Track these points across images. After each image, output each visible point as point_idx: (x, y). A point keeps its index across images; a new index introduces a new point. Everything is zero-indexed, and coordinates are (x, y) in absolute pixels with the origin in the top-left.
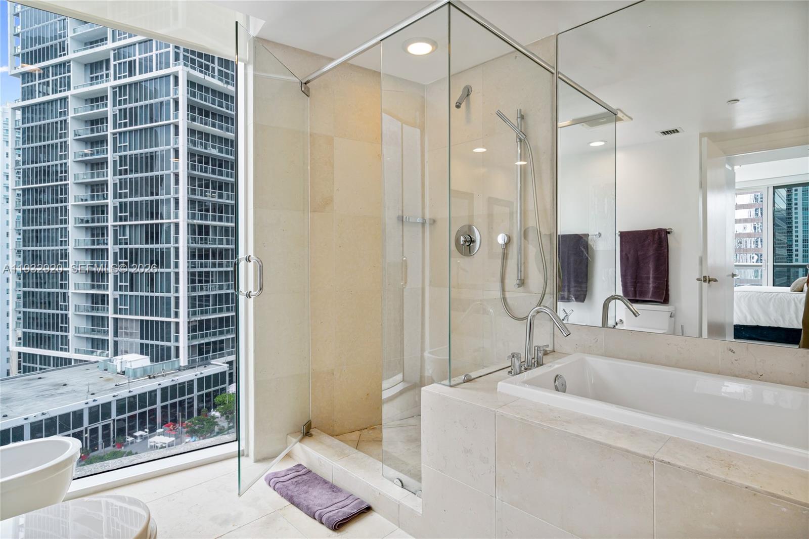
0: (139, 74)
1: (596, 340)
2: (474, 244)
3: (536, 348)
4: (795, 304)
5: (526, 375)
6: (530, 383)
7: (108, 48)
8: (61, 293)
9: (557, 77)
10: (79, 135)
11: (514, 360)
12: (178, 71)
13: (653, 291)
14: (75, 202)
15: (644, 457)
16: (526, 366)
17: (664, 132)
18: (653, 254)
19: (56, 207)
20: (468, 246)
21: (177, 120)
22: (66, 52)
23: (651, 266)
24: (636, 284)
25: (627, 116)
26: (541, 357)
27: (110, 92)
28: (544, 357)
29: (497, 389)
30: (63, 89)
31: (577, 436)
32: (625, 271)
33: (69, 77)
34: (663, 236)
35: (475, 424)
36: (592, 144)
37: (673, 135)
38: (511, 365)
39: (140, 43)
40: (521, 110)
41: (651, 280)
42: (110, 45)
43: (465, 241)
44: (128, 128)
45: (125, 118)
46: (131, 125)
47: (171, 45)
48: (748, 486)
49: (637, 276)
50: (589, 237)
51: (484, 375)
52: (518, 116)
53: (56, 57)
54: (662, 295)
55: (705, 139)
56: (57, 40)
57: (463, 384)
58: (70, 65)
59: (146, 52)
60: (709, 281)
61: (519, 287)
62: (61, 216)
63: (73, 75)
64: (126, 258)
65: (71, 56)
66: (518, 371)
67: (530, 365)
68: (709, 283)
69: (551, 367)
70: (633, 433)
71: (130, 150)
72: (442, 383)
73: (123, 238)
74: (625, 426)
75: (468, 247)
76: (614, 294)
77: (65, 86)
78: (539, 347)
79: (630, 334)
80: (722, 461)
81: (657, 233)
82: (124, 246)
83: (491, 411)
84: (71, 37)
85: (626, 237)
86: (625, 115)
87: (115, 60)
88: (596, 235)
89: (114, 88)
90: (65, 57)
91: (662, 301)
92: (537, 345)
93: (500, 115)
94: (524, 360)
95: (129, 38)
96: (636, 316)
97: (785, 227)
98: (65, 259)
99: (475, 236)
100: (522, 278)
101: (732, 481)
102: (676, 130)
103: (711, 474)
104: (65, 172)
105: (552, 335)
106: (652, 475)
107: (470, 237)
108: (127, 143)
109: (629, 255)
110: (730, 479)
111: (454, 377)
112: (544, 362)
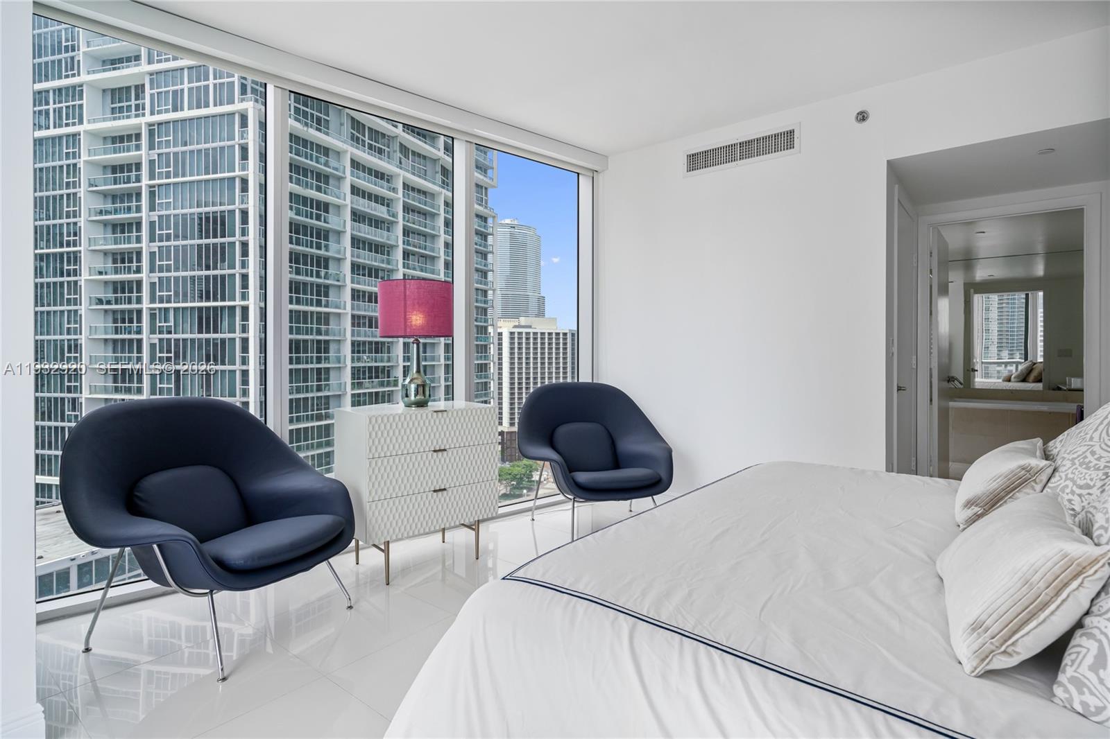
0: (189, 109)
7: (142, 71)
8: (69, 399)
10: (96, 186)
12: (247, 109)
14: (90, 275)
19: (60, 283)
21: (245, 173)
22: (76, 72)
27: (145, 130)
30: (71, 121)
33: (81, 106)
39: (190, 68)
42: (145, 67)
44: (172, 180)
45: (168, 166)
46: (176, 175)
47: (236, 75)
53: (60, 78)
56: (62, 54)
58: (82, 90)
59: (198, 80)
62: (69, 294)
63: (87, 104)
64: (169, 351)
65: (84, 78)
71: (174, 209)
73: (165, 324)
77: (74, 118)
82: (166, 336)
84: (83, 52)
87: (152, 88)
89: (151, 125)
90: (74, 78)
95: (173, 60)
98: (75, 353)
104: (75, 235)
108: (170, 198)
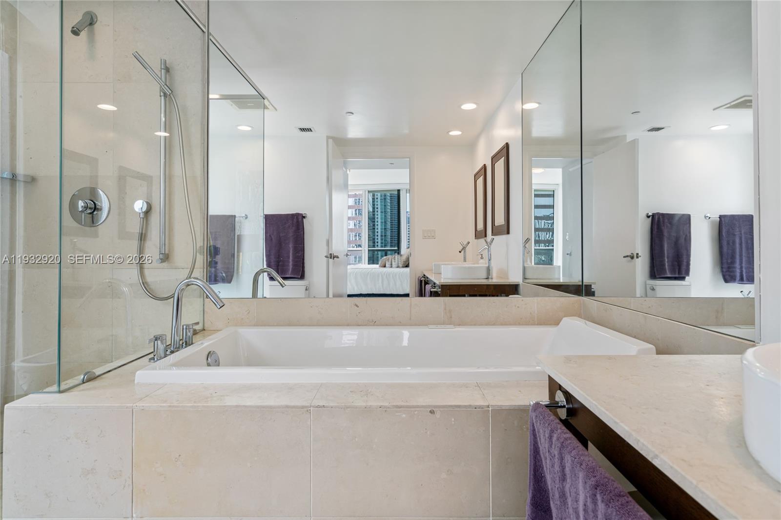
1: (248, 312)
2: (99, 212)
3: (185, 327)
4: (382, 276)
5: (172, 358)
6: (178, 365)
9: (208, 38)
11: (157, 343)
13: (292, 268)
15: (303, 407)
16: (172, 348)
17: (301, 129)
18: (292, 236)
20: (90, 213)
23: (291, 245)
24: (279, 262)
25: (272, 105)
26: (191, 336)
28: (194, 336)
29: (134, 380)
31: (237, 406)
32: (269, 251)
34: (300, 220)
35: (102, 431)
36: (240, 128)
37: (308, 133)
38: (153, 351)
40: (165, 61)
41: (291, 259)
43: (86, 208)
48: (382, 406)
49: (279, 255)
50: (236, 219)
51: (115, 369)
52: (162, 67)
54: (299, 273)
55: (330, 141)
57: (81, 386)
60: (334, 257)
61: (161, 262)
66: (163, 355)
67: (178, 346)
68: (333, 259)
69: (202, 345)
70: (290, 389)
72: (44, 391)
74: (283, 384)
75: (91, 215)
76: (262, 268)
78: (187, 326)
79: (280, 301)
80: (361, 392)
81: (296, 217)
83: (127, 408)
85: (270, 220)
86: (271, 104)
88: (242, 217)
91: (300, 277)
92: (184, 324)
93: (138, 57)
94: (170, 343)
96: (283, 287)
97: (372, 225)
99: (101, 202)
100: (167, 252)
101: (370, 406)
102: (310, 129)
103: (356, 404)
105: (202, 312)
106: (309, 423)
107: (95, 204)
109: (273, 237)
110: (369, 404)
111: (64, 381)
112: (193, 342)
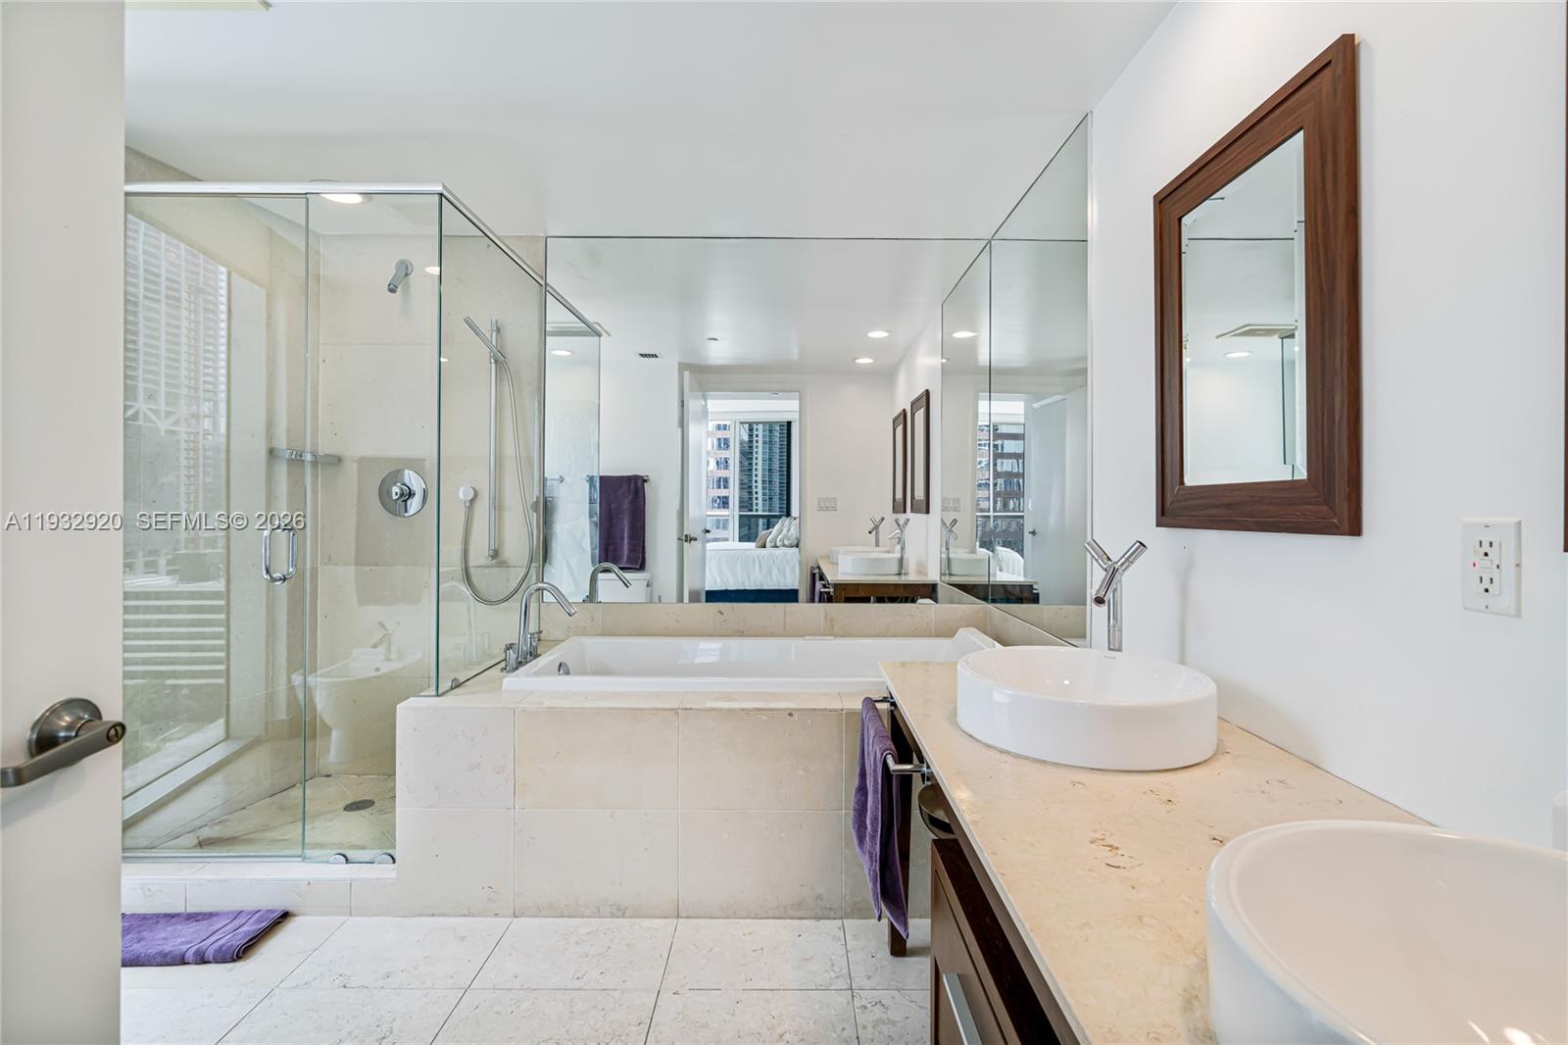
1: (591, 619)
3: (529, 636)
4: (759, 561)
9: (545, 288)
11: (508, 651)
13: (628, 555)
15: (671, 710)
17: (642, 355)
18: (628, 508)
20: (404, 501)
23: (626, 522)
24: (608, 546)
26: (536, 646)
28: (541, 646)
29: (501, 687)
34: (640, 484)
35: (486, 730)
37: (652, 359)
38: (504, 659)
40: (497, 321)
41: (626, 540)
43: (401, 494)
51: (473, 677)
52: (494, 329)
54: (638, 561)
55: (685, 368)
57: (454, 691)
60: (691, 540)
61: (491, 560)
66: (515, 666)
67: (525, 657)
69: (551, 656)
70: (656, 695)
72: (421, 695)
74: (649, 692)
78: (532, 635)
81: (633, 481)
83: (509, 709)
86: (607, 332)
91: (638, 567)
92: (530, 633)
93: (470, 323)
96: (624, 583)
100: (496, 547)
101: (734, 709)
102: (655, 355)
105: (538, 619)
106: (677, 724)
107: (408, 488)
112: (542, 653)
